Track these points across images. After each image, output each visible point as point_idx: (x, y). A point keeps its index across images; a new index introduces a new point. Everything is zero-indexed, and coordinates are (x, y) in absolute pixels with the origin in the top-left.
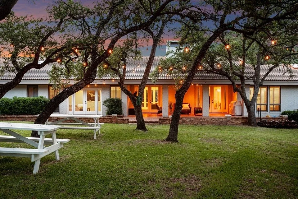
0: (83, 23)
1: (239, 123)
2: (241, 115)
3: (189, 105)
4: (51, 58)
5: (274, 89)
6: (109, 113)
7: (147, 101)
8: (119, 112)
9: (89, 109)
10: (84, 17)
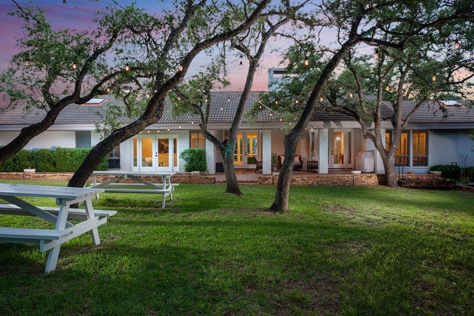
0: (149, 39)
1: (372, 182)
2: (373, 171)
3: (300, 158)
4: (100, 89)
5: (419, 134)
6: (189, 169)
7: (241, 153)
8: (203, 168)
9: (161, 165)
10: (149, 31)
